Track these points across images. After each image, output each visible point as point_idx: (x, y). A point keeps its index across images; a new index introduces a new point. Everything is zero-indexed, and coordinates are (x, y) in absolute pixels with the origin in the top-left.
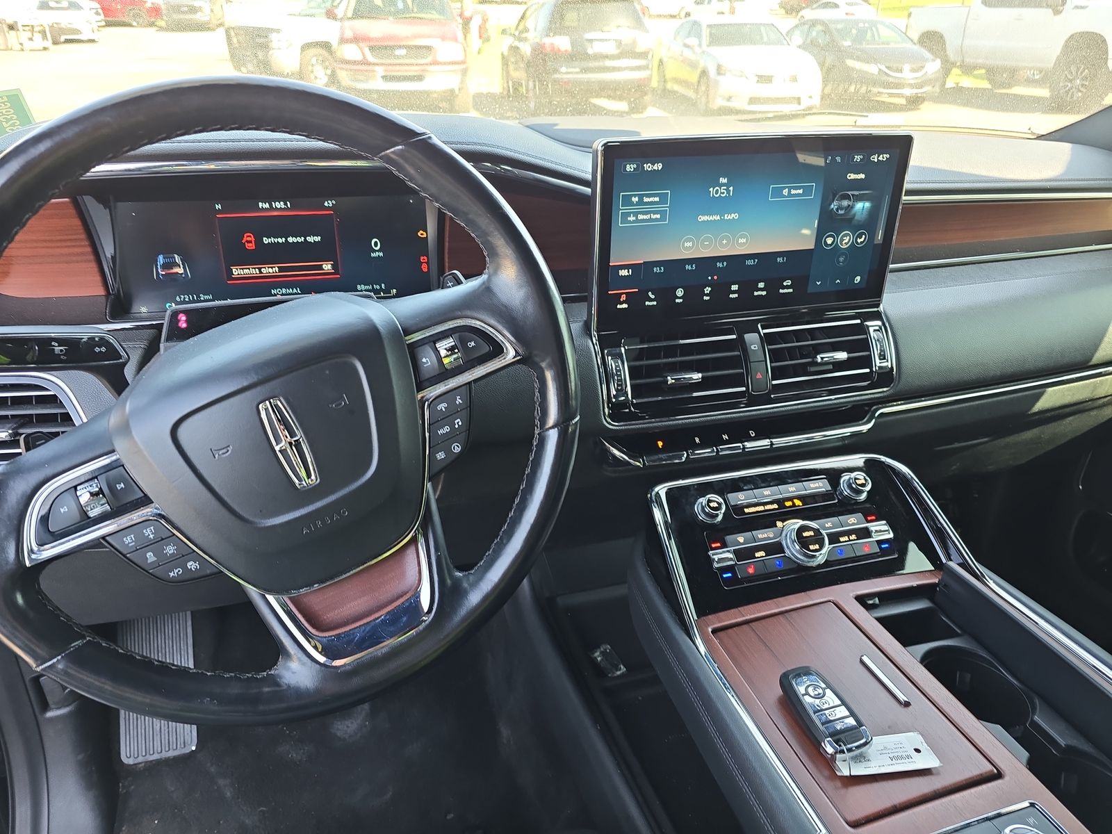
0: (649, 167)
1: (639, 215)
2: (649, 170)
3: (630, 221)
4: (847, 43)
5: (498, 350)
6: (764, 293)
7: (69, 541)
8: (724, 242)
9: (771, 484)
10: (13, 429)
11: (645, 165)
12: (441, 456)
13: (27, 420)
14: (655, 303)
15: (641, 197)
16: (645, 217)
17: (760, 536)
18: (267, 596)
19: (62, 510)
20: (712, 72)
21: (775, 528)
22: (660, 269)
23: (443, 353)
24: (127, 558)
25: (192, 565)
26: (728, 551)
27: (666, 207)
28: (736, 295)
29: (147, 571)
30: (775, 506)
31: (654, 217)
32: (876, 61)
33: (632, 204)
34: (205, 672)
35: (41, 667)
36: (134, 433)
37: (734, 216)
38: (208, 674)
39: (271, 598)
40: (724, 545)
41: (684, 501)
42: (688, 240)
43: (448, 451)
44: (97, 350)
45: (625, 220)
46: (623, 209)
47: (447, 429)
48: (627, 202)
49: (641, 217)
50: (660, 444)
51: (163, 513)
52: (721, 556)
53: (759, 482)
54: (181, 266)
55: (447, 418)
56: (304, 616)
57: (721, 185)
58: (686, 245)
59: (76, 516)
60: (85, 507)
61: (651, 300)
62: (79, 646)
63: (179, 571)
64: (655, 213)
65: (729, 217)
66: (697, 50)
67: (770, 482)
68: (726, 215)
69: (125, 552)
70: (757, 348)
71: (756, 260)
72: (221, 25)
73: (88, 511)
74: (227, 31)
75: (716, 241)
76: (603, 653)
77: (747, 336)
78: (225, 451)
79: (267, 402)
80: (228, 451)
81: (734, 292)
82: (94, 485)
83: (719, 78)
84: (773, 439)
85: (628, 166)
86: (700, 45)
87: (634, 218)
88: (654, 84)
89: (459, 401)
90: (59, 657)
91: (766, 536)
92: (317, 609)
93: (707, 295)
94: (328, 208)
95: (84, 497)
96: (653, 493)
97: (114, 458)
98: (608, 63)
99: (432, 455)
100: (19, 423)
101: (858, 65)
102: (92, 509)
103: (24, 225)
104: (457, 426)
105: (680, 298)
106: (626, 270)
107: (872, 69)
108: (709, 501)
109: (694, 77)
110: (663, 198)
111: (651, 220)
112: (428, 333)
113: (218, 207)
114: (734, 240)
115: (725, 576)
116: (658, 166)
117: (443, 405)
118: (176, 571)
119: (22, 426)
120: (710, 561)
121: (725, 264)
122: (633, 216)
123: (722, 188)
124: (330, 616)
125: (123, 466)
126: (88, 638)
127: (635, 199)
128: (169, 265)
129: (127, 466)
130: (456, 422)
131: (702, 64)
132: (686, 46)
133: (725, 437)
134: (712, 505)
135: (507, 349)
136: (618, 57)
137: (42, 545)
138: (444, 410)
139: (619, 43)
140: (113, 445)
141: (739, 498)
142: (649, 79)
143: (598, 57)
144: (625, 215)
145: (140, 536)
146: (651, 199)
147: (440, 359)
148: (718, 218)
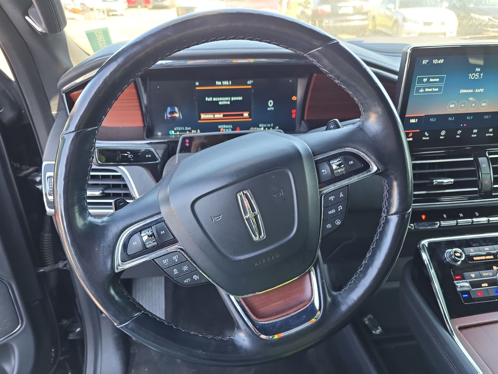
0: (436, 61)
1: (426, 89)
2: (435, 63)
3: (420, 93)
4: (472, 6)
5: (367, 167)
6: (492, 135)
7: (136, 260)
8: (473, 105)
9: (489, 244)
10: (102, 191)
11: (434, 61)
12: (329, 226)
13: (108, 187)
14: (428, 138)
15: (429, 79)
16: (429, 90)
17: (484, 274)
18: (231, 296)
19: (134, 244)
20: (400, 20)
21: (492, 270)
22: (434, 120)
23: (334, 167)
24: (164, 271)
25: (195, 277)
26: (467, 282)
27: (442, 85)
28: (475, 135)
29: (173, 279)
30: (492, 257)
31: (434, 90)
32: (487, 14)
33: (423, 83)
34: (198, 334)
35: (120, 326)
36: (171, 204)
37: (482, 90)
38: (200, 335)
39: (232, 297)
40: (463, 278)
41: (438, 250)
42: (452, 104)
43: (333, 224)
44: (147, 156)
45: (417, 91)
46: (417, 85)
47: (333, 211)
48: (421, 81)
49: (427, 90)
50: (423, 217)
51: (183, 248)
52: (463, 285)
53: (482, 242)
54: (178, 113)
55: (334, 205)
56: (250, 308)
57: (476, 72)
58: (451, 106)
59: (140, 247)
60: (145, 242)
61: (426, 136)
62: (139, 316)
63: (189, 280)
64: (435, 88)
65: (478, 91)
66: (393, 10)
67: (488, 243)
68: (476, 90)
69: (163, 269)
70: (486, 166)
71: (490, 116)
72: (174, 6)
73: (146, 245)
74: (178, 8)
75: (458, 105)
76: (369, 319)
77: (480, 159)
78: (218, 217)
79: (241, 192)
80: (220, 218)
81: (475, 134)
82: (150, 231)
83: (405, 24)
84: (490, 217)
85: (424, 61)
86: (395, 8)
87: (423, 91)
88: (370, 27)
89: (341, 195)
90: (129, 322)
91: (487, 274)
92: (256, 305)
93: (459, 135)
94: (249, 85)
95: (145, 238)
96: (421, 244)
97: (160, 217)
98: (349, 18)
99: (324, 225)
100: (105, 187)
101: (477, 16)
102: (148, 244)
103: (123, 91)
104: (339, 210)
105: (442, 136)
106: (414, 120)
107: (485, 18)
108: (455, 252)
109: (390, 24)
110: (441, 79)
111: (433, 92)
112: (325, 155)
113: (197, 84)
114: (479, 104)
115: (464, 296)
116: (441, 61)
117: (332, 197)
118: (187, 280)
119: (106, 189)
120: (455, 287)
121: (472, 117)
122: (423, 89)
123: (477, 74)
124: (263, 310)
125: (164, 221)
126: (143, 312)
127: (425, 80)
128: (172, 112)
129: (167, 222)
130: (339, 207)
131: (395, 17)
132: (388, 9)
133: (461, 215)
134: (457, 254)
135: (372, 166)
136: (353, 14)
137: (123, 262)
138: (332, 200)
139: (354, 7)
140: (160, 209)
141: (472, 251)
142: (368, 25)
143: (343, 15)
144: (419, 89)
145: (171, 260)
146: (435, 80)
147: (332, 170)
148: (472, 91)
